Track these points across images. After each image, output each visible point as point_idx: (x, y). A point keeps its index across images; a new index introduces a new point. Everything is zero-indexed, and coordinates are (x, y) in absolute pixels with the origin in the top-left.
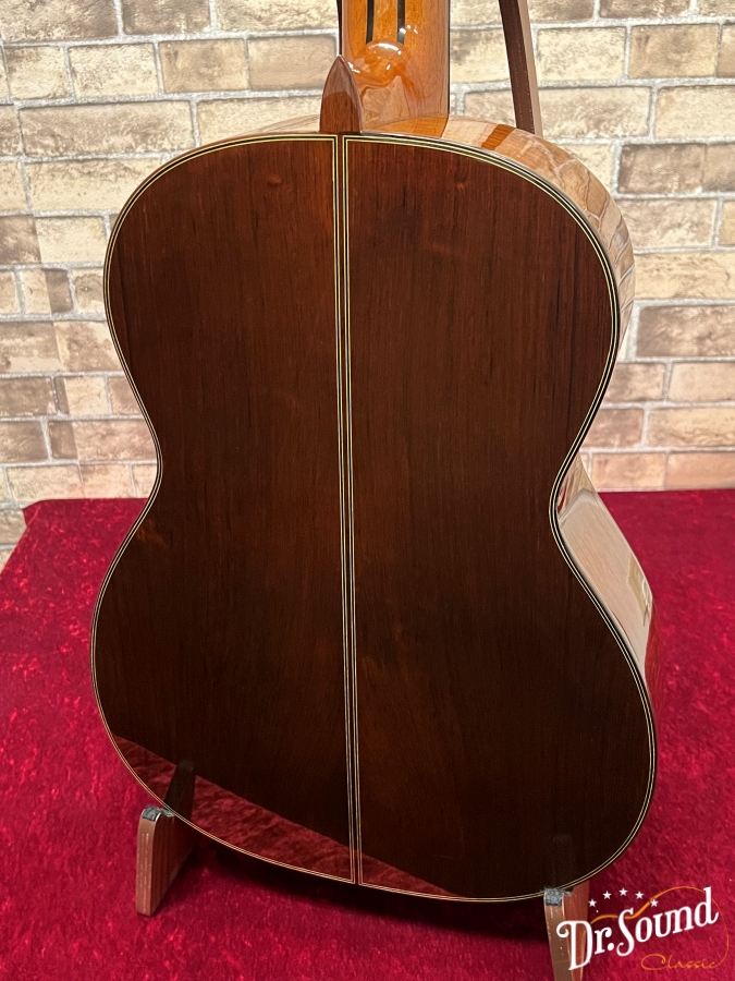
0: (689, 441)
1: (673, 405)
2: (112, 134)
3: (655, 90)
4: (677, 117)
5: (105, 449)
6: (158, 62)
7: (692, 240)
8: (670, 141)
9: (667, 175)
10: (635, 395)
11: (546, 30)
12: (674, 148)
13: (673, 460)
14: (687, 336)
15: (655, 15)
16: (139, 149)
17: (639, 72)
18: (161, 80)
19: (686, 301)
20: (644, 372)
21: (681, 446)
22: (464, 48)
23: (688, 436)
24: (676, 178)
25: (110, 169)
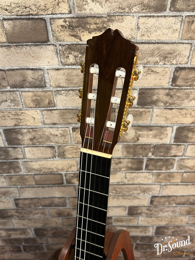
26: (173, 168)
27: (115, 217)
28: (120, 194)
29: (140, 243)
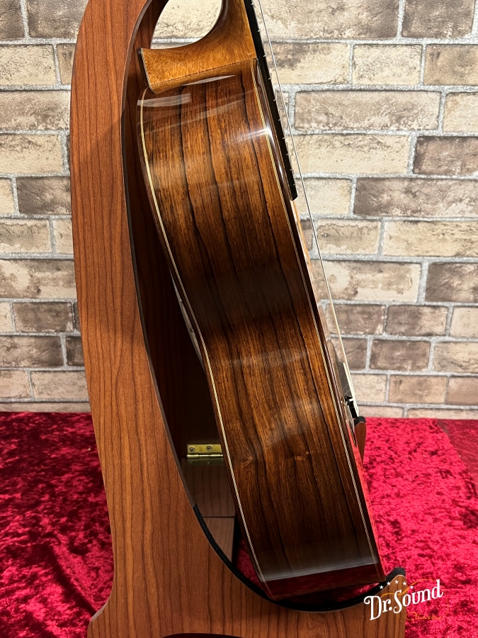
0: (466, 369)
1: (454, 340)
2: (19, 114)
3: (444, 95)
4: (460, 116)
5: (9, 358)
6: (56, 60)
7: (470, 212)
8: (455, 134)
9: (452, 161)
10: (423, 331)
11: (360, 45)
12: (457, 140)
13: (452, 382)
14: (465, 287)
15: (445, 37)
16: (40, 127)
17: (431, 81)
18: (58, 75)
19: (465, 259)
20: (432, 313)
21: (459, 372)
22: (296, 57)
23: (464, 364)
24: (459, 163)
25: (17, 142)
26: (471, 28)
27: (320, 223)
28: (338, 129)
29: (385, 336)
